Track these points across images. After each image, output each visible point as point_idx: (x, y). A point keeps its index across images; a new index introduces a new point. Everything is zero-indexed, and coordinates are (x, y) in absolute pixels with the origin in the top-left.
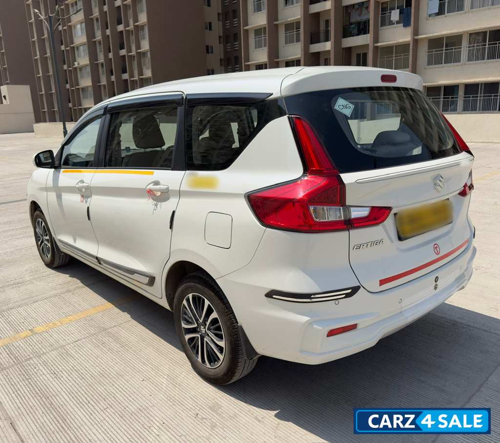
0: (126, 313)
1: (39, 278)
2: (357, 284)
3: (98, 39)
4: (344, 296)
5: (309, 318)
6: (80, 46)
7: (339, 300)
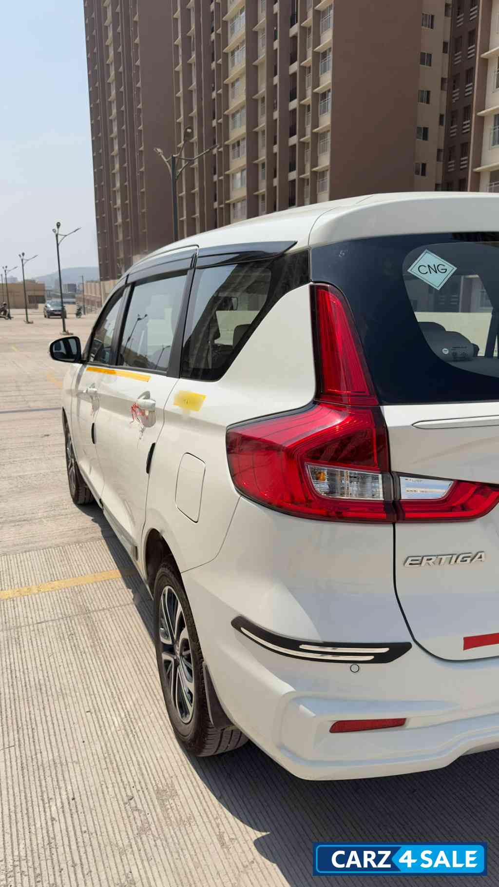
0: (130, 591)
1: (55, 516)
2: (406, 638)
3: (261, 191)
4: (371, 657)
5: (291, 689)
6: (238, 202)
7: (360, 665)
